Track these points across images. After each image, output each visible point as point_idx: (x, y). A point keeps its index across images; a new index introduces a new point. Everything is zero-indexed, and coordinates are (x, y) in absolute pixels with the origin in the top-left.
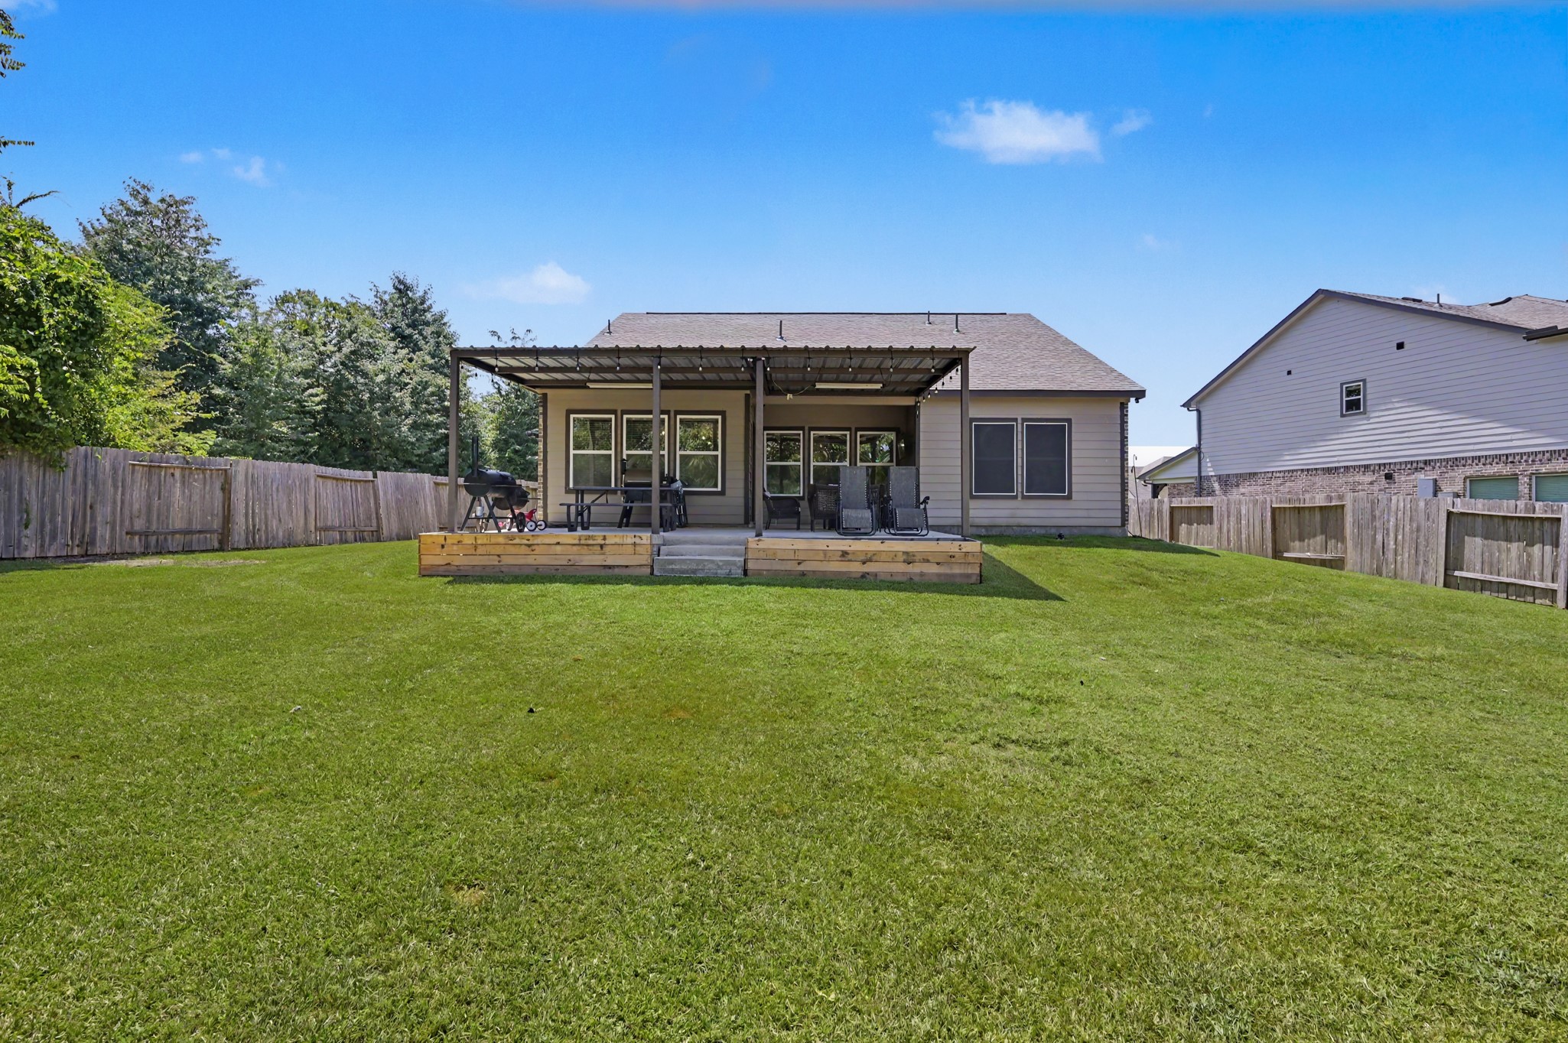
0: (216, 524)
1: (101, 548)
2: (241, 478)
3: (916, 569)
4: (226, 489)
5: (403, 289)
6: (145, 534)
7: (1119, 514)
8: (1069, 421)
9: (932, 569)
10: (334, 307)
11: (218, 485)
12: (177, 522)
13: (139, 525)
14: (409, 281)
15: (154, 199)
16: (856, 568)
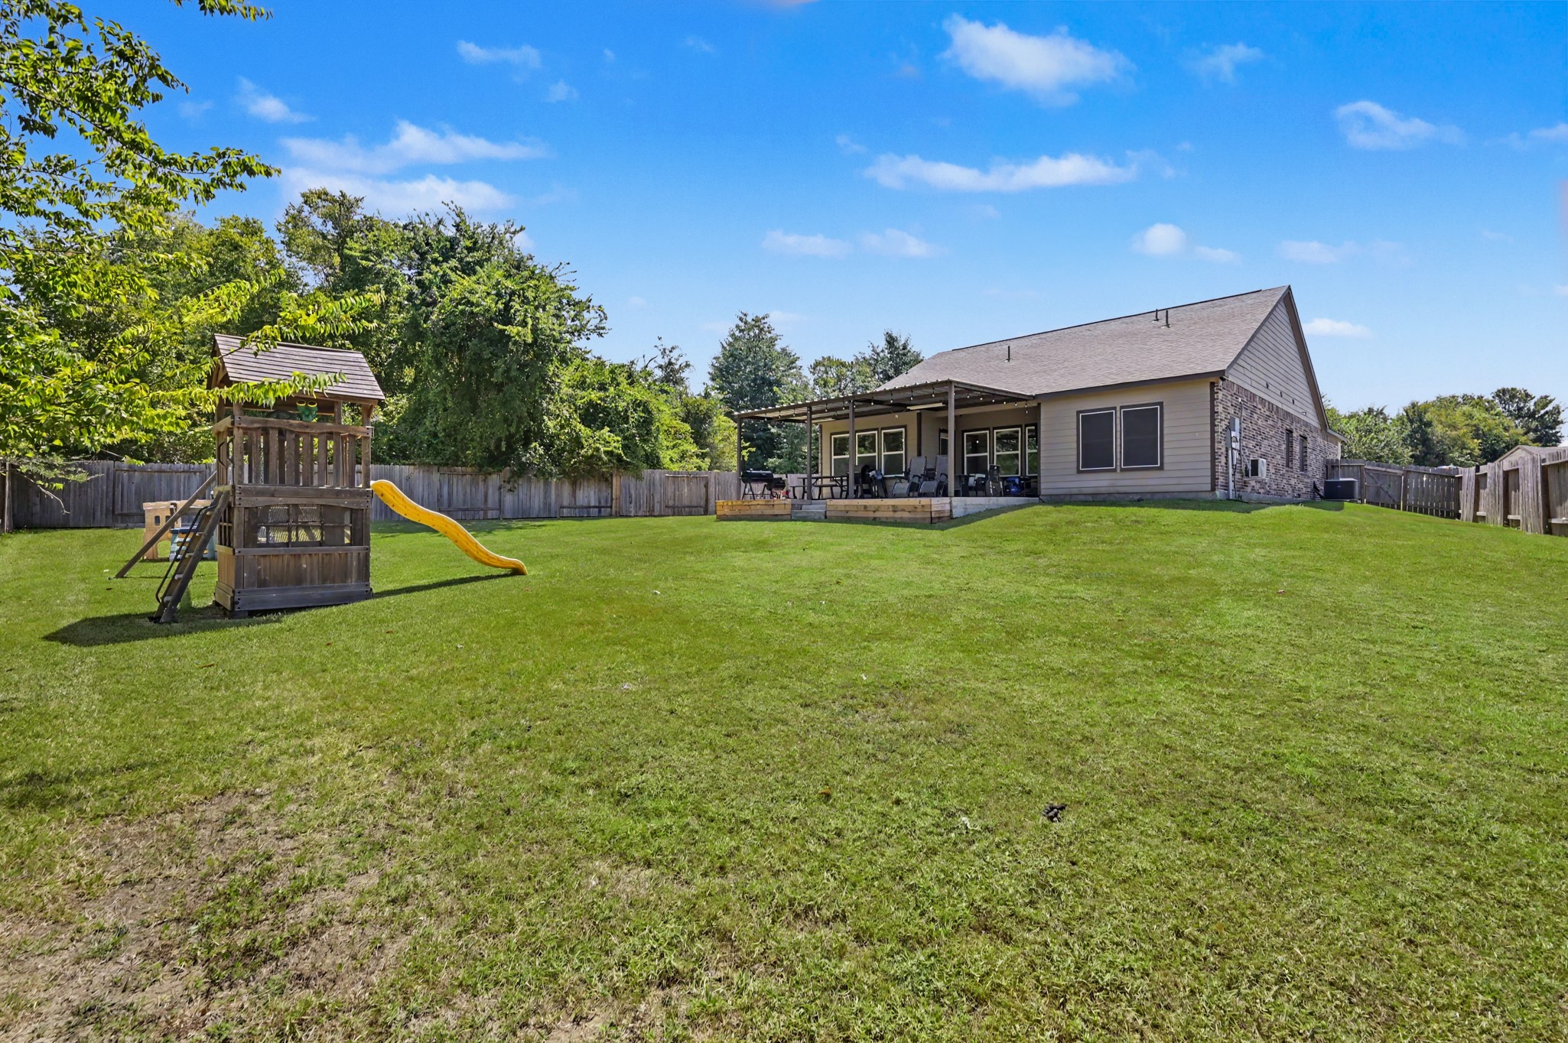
0: (703, 503)
1: (656, 513)
2: (713, 480)
3: (898, 515)
4: (706, 486)
5: (891, 341)
6: (673, 507)
7: (1209, 480)
8: (1161, 404)
9: (906, 515)
10: (843, 365)
11: (702, 484)
12: (686, 502)
13: (671, 503)
14: (894, 335)
15: (749, 319)
16: (871, 515)
